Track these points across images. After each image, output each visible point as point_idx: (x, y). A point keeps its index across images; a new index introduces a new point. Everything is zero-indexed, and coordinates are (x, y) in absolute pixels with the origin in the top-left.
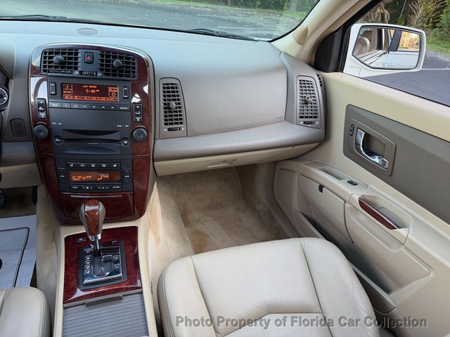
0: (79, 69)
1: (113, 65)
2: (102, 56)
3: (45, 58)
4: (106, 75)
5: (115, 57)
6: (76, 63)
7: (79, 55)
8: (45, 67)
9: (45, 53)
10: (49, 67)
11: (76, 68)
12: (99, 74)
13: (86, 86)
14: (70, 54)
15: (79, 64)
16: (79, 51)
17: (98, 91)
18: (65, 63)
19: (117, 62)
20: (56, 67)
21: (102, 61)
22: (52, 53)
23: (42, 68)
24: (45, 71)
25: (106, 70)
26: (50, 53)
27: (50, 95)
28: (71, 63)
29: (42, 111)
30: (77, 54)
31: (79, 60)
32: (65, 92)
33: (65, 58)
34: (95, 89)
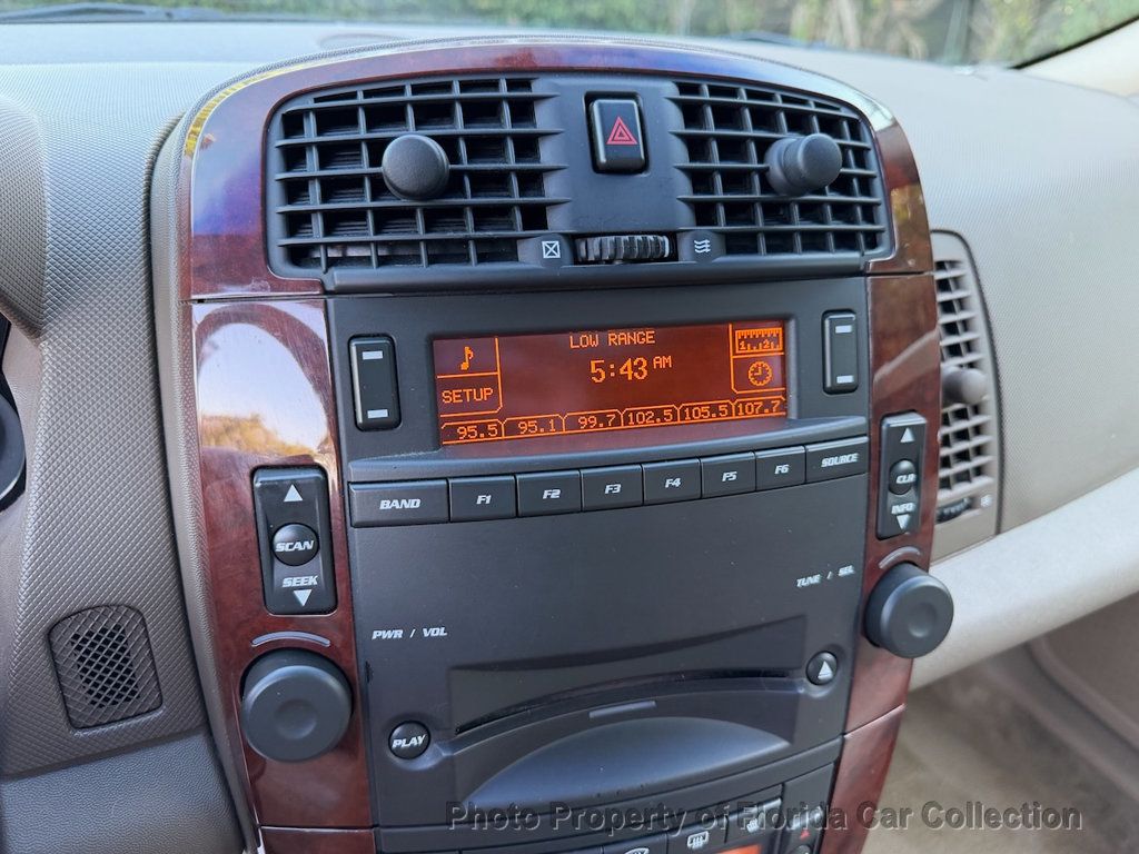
0: (557, 220)
1: (763, 173)
2: (691, 113)
3: (293, 156)
4: (734, 244)
5: (764, 118)
6: (532, 180)
7: (544, 118)
8: (295, 223)
9: (293, 123)
10: (333, 221)
11: (536, 218)
12: (700, 247)
13: (590, 340)
14: (476, 111)
15: (552, 188)
16: (539, 87)
17: (663, 361)
18: (453, 183)
19: (790, 149)
20: (384, 219)
21: (696, 146)
22: (346, 118)
23: (278, 238)
24: (298, 255)
25: (737, 211)
26: (327, 120)
27: (352, 434)
28: (498, 180)
29: (296, 560)
30: (523, 110)
31: (548, 154)
32: (450, 397)
33: (448, 143)
34: (649, 352)
